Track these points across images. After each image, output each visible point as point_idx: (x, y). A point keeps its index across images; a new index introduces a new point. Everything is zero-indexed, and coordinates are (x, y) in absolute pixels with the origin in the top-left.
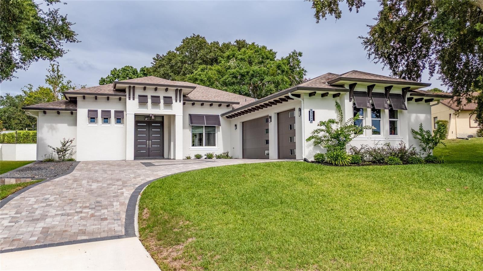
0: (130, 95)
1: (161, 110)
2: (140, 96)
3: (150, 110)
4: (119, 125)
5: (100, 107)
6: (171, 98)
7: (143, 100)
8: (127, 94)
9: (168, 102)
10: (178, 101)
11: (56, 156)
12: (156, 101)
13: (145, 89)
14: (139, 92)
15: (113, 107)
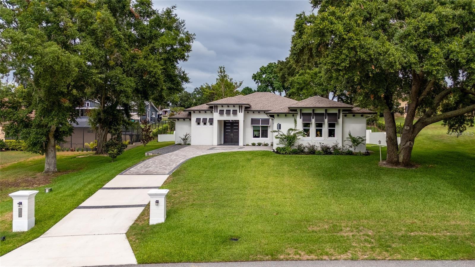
0: (215, 110)
1: (231, 118)
2: (220, 110)
3: (225, 118)
4: (211, 126)
5: (202, 116)
6: (237, 110)
7: (221, 112)
8: (214, 109)
9: (235, 112)
10: (241, 112)
11: (182, 142)
12: (228, 112)
13: (222, 106)
14: (219, 108)
15: (208, 116)
